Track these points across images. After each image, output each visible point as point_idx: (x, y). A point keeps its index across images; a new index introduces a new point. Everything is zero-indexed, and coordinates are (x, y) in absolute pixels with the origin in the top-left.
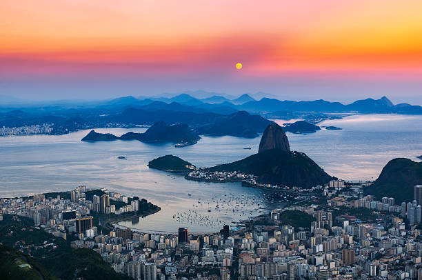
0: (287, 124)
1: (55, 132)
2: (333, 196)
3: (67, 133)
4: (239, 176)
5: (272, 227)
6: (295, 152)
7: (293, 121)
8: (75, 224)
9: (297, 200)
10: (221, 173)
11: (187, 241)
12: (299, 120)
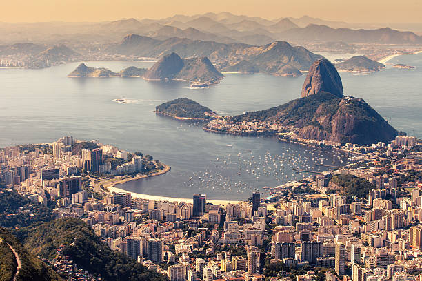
0: (341, 60)
1: (33, 65)
2: (399, 157)
3: (47, 66)
4: (274, 127)
5: (316, 196)
6: (351, 97)
7: (349, 56)
8: (58, 185)
9: (351, 162)
10: (251, 123)
11: (204, 211)
12: (356, 55)
